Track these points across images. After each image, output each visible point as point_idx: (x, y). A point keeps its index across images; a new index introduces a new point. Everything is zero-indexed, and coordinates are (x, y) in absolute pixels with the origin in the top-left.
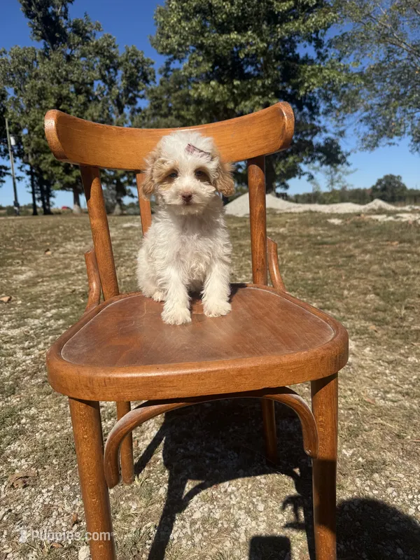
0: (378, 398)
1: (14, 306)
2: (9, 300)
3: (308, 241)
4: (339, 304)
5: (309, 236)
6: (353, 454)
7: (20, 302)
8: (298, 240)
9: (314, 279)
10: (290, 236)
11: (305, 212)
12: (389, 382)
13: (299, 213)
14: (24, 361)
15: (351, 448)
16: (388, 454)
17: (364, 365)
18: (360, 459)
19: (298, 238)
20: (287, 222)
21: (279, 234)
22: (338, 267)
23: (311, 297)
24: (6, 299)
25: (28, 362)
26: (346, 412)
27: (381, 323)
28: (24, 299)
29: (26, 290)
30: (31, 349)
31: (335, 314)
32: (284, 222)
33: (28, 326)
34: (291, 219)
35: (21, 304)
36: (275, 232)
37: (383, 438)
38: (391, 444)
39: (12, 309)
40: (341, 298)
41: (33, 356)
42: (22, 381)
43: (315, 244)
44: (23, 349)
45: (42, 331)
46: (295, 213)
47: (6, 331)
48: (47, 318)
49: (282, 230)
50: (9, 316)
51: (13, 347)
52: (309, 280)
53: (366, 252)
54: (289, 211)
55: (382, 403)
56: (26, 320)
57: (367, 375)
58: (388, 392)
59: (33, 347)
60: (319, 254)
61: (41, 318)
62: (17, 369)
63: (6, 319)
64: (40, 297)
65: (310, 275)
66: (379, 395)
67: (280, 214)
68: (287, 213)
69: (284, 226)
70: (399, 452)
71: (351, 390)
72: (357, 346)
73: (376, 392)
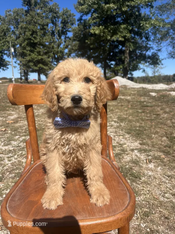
0: (161, 196)
1: (7, 133)
2: (5, 130)
3: (140, 104)
4: (149, 142)
5: (140, 102)
6: (145, 227)
7: (9, 132)
8: (135, 104)
9: (140, 127)
10: (132, 101)
11: (140, 88)
12: (167, 187)
13: (138, 88)
14: (8, 164)
15: (145, 223)
16: (161, 227)
17: (156, 177)
18: (148, 230)
19: (135, 103)
20: (131, 93)
21: (127, 100)
22: (151, 120)
23: (137, 137)
24: (4, 129)
25: (9, 165)
26: (145, 203)
27: (167, 153)
28: (11, 130)
29: (13, 125)
30: (12, 158)
31: (147, 148)
32: (130, 93)
33: (12, 145)
34: (133, 91)
35: (10, 133)
36: (125, 99)
37: (160, 218)
38: (163, 222)
39: (6, 135)
40: (150, 138)
41: (12, 162)
42: (6, 175)
43: (143, 106)
44: (8, 157)
45: (17, 148)
46: (136, 88)
47: (2, 147)
48: (20, 141)
49: (129, 98)
50: (4, 139)
51: (3, 156)
52: (137, 127)
53: (165, 112)
54: (133, 87)
55: (162, 199)
56: (11, 142)
57: (157, 182)
58: (166, 193)
59: (12, 157)
60: (143, 112)
61: (18, 141)
62: (4, 168)
63: (3, 141)
64: (18, 129)
65: (138, 124)
66: (162, 194)
67: (129, 88)
68: (132, 88)
69: (130, 96)
70: (166, 226)
71: (149, 191)
72: (155, 166)
73: (160, 193)
